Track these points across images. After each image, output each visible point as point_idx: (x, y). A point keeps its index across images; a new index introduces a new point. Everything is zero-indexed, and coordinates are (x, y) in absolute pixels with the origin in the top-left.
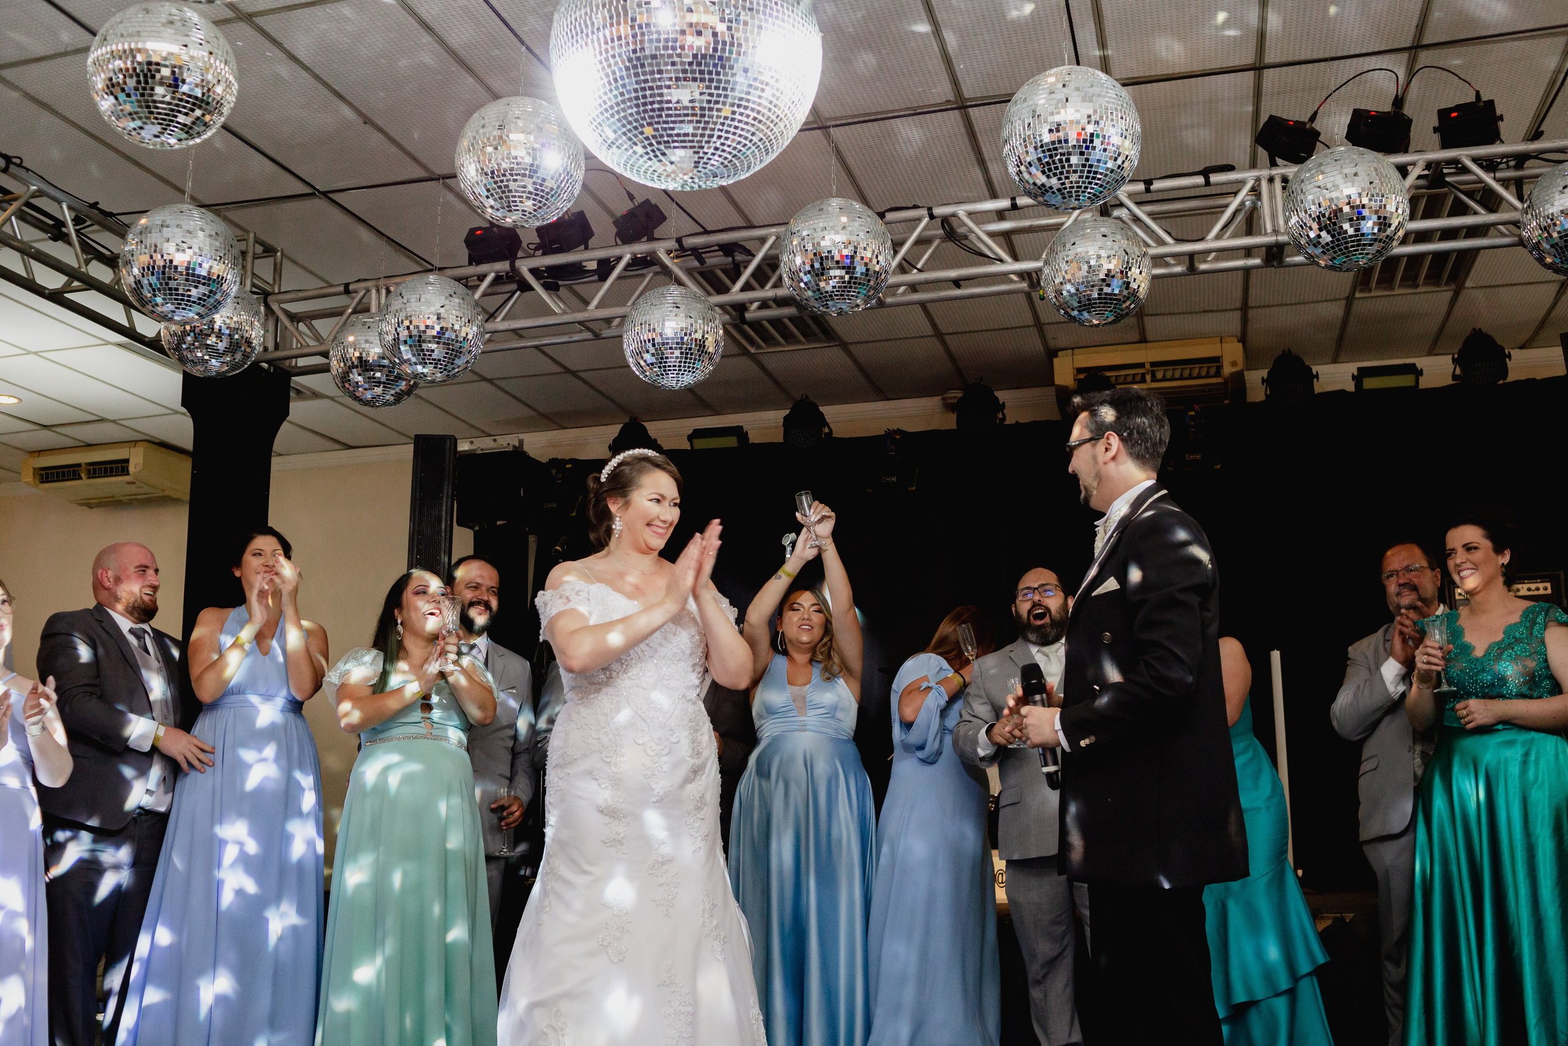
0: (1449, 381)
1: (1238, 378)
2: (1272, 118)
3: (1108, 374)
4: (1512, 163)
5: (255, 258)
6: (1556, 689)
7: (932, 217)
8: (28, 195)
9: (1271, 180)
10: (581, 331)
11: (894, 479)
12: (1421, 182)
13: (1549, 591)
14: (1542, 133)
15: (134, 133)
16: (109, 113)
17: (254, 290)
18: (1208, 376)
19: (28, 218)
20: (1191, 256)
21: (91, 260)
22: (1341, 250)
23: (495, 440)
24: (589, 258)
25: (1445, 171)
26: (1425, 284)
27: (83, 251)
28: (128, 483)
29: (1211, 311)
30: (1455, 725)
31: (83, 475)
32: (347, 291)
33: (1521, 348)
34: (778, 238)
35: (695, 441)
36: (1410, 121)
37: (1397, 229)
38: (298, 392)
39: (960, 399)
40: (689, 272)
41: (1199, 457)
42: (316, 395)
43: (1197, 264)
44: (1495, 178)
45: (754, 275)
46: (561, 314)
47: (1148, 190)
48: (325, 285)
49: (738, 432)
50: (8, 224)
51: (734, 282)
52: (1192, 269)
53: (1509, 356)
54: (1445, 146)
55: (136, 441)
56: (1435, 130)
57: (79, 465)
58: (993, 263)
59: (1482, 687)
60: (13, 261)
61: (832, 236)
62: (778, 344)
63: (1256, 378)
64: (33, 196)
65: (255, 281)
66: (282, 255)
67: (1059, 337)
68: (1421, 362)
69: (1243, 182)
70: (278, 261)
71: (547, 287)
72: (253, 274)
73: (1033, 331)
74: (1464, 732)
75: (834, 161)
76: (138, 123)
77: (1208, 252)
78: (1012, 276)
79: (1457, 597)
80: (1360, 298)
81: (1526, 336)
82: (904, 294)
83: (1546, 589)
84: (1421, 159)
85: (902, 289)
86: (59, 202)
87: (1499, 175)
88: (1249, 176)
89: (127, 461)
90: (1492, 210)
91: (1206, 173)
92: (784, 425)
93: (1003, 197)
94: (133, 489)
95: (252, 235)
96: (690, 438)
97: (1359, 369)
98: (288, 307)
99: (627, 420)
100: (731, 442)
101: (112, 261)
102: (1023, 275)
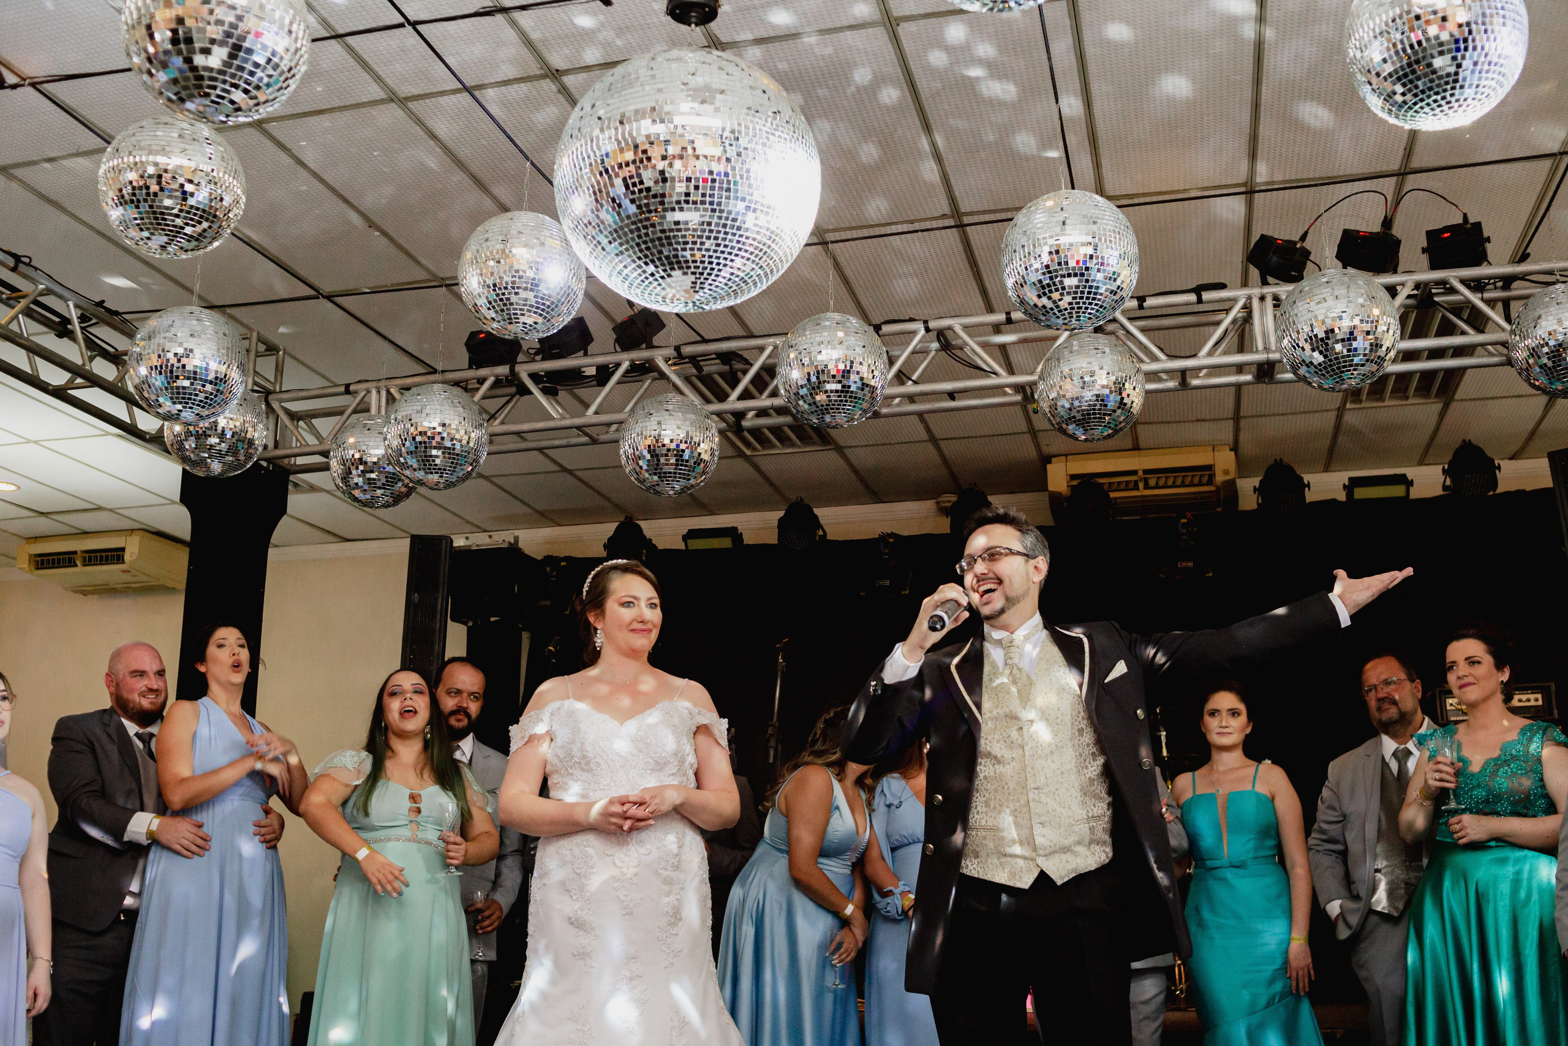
0: (1439, 492)
1: (1230, 486)
2: (1263, 237)
3: (1101, 481)
4: (1500, 284)
5: (257, 356)
6: (1551, 808)
7: (927, 330)
8: (36, 293)
9: (1262, 298)
10: (579, 436)
11: (887, 583)
12: (1410, 302)
13: (1540, 703)
14: (1528, 255)
15: (141, 243)
16: (117, 223)
17: (256, 388)
18: (1200, 484)
19: (35, 315)
20: (1183, 373)
21: (96, 356)
22: (1333, 370)
23: (490, 537)
24: (588, 365)
25: (1434, 291)
26: (1415, 396)
27: (88, 347)
28: (124, 571)
29: (1203, 420)
30: (1448, 840)
31: (78, 563)
32: (347, 391)
33: (1511, 459)
34: (776, 347)
35: (689, 541)
36: (1398, 242)
37: (1388, 350)
38: (296, 485)
39: (954, 504)
40: (687, 380)
41: (1190, 564)
42: (313, 488)
43: (1188, 380)
44: (1482, 299)
45: (752, 382)
46: (560, 419)
47: (1141, 307)
48: (328, 384)
49: (732, 532)
50: (15, 321)
51: (733, 387)
52: (1184, 384)
53: (1499, 468)
54: (1434, 266)
55: (133, 530)
56: (1424, 251)
57: (75, 553)
58: (989, 377)
59: (1477, 803)
60: (18, 358)
61: (829, 351)
62: (773, 446)
63: (1248, 489)
64: (41, 294)
65: (256, 379)
66: (284, 353)
67: (1054, 443)
68: (1411, 472)
69: (1235, 300)
70: (280, 360)
71: (545, 391)
72: (256, 372)
73: (1028, 437)
74: (1457, 847)
75: (832, 272)
76: (146, 234)
77: (1200, 368)
78: (1007, 389)
79: (1449, 708)
80: (1350, 409)
81: (1513, 448)
82: (898, 405)
83: (1537, 700)
84: (1411, 279)
85: (897, 400)
86: (66, 300)
87: (1486, 295)
88: (1241, 294)
89: (123, 549)
90: (1480, 330)
91: (1198, 290)
92: (779, 527)
93: (1000, 312)
94: (127, 578)
95: (255, 334)
96: (685, 538)
97: (1350, 479)
98: (286, 405)
99: (622, 519)
100: (726, 543)
101: (116, 358)
102: (1019, 388)
